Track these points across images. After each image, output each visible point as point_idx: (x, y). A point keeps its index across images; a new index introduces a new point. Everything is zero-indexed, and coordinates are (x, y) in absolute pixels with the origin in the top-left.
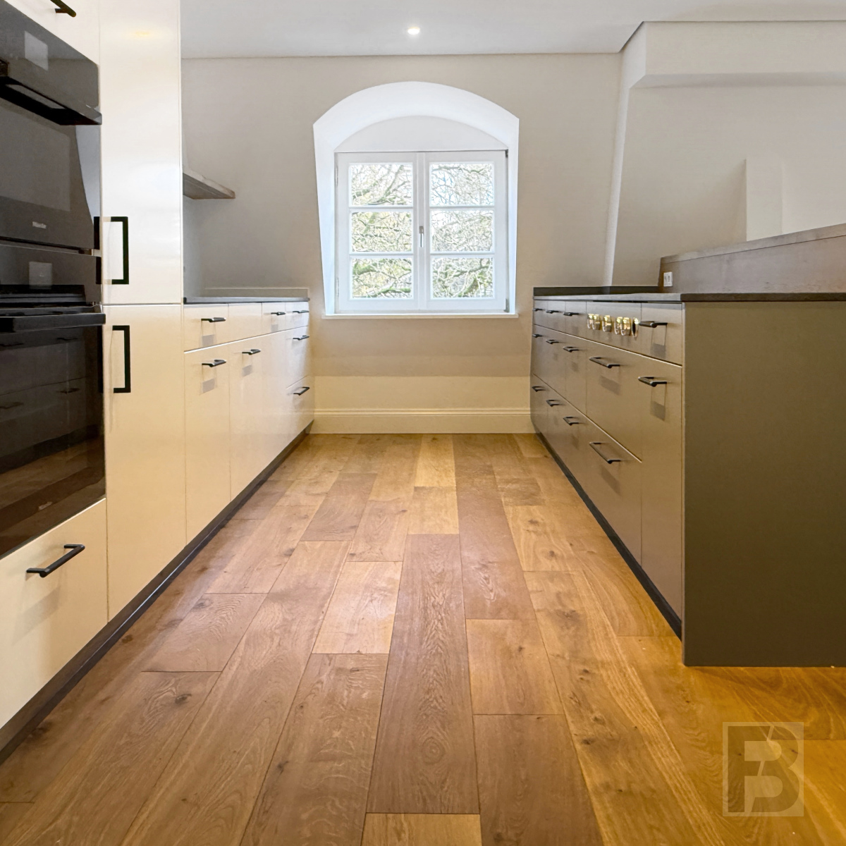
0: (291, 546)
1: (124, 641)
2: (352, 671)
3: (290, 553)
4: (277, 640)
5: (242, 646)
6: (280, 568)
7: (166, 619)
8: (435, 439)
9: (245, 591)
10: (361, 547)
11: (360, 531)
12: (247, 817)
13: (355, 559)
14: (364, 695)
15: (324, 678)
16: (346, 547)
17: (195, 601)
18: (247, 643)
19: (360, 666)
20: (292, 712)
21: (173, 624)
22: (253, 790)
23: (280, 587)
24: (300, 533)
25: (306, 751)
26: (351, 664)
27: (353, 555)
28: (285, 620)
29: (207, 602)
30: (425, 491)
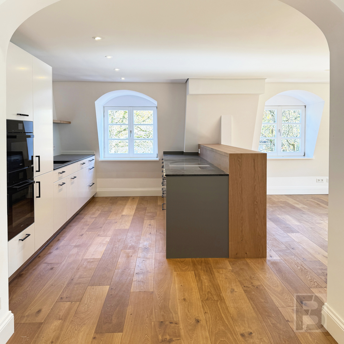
0: (83, 233)
1: (38, 257)
2: (91, 262)
3: (82, 235)
4: (75, 256)
5: (67, 258)
6: (79, 239)
7: (49, 252)
8: (134, 198)
9: (69, 245)
10: (102, 233)
11: (103, 228)
12: (64, 287)
13: (99, 236)
14: (93, 266)
15: (85, 264)
16: (97, 233)
17: (56, 248)
18: (68, 257)
19: (93, 261)
20: (76, 270)
21: (50, 253)
22: (66, 283)
23: (78, 244)
24: (86, 230)
25: (78, 277)
26: (92, 261)
27: (99, 235)
28: (78, 251)
29: (59, 248)
30: (124, 216)
